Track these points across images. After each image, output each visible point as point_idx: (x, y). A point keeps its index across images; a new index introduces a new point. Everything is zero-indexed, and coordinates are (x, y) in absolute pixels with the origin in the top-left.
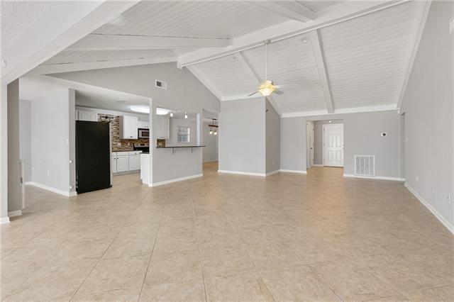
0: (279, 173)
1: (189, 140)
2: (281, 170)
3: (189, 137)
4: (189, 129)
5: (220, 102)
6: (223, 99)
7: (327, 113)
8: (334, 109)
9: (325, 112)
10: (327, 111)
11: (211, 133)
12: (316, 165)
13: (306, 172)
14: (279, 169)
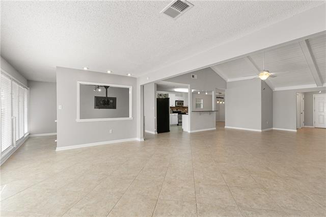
0: (272, 130)
1: (202, 107)
2: (274, 129)
3: (202, 105)
4: (202, 100)
5: (226, 82)
6: (229, 80)
7: (316, 86)
8: (323, 83)
9: (314, 86)
10: (315, 84)
11: (218, 102)
12: (306, 126)
13: (296, 131)
14: (272, 127)
